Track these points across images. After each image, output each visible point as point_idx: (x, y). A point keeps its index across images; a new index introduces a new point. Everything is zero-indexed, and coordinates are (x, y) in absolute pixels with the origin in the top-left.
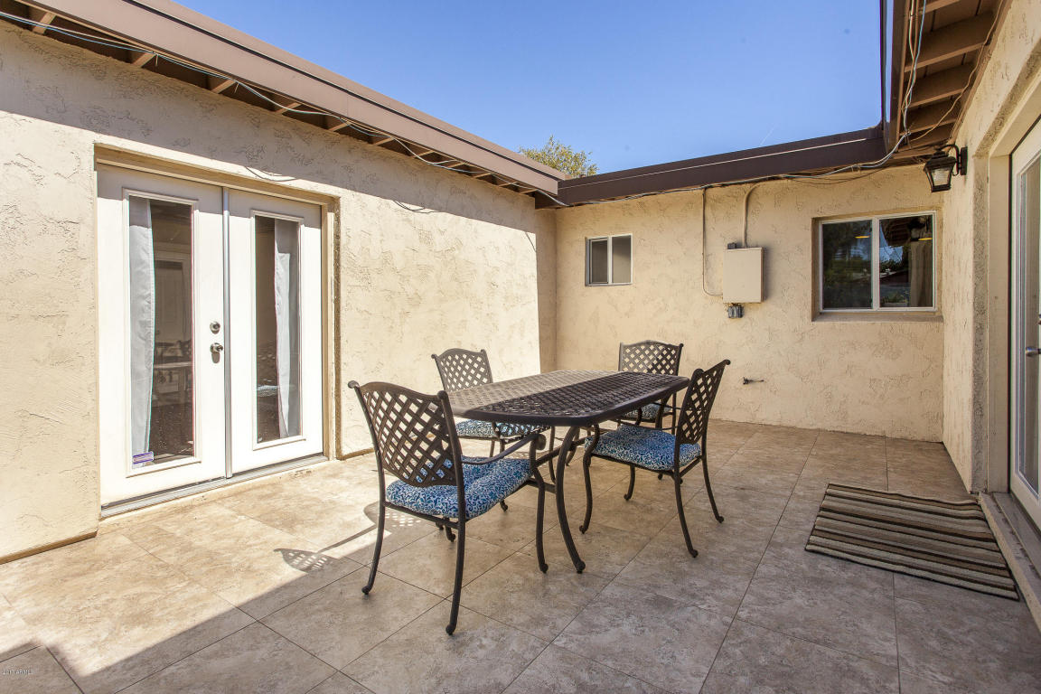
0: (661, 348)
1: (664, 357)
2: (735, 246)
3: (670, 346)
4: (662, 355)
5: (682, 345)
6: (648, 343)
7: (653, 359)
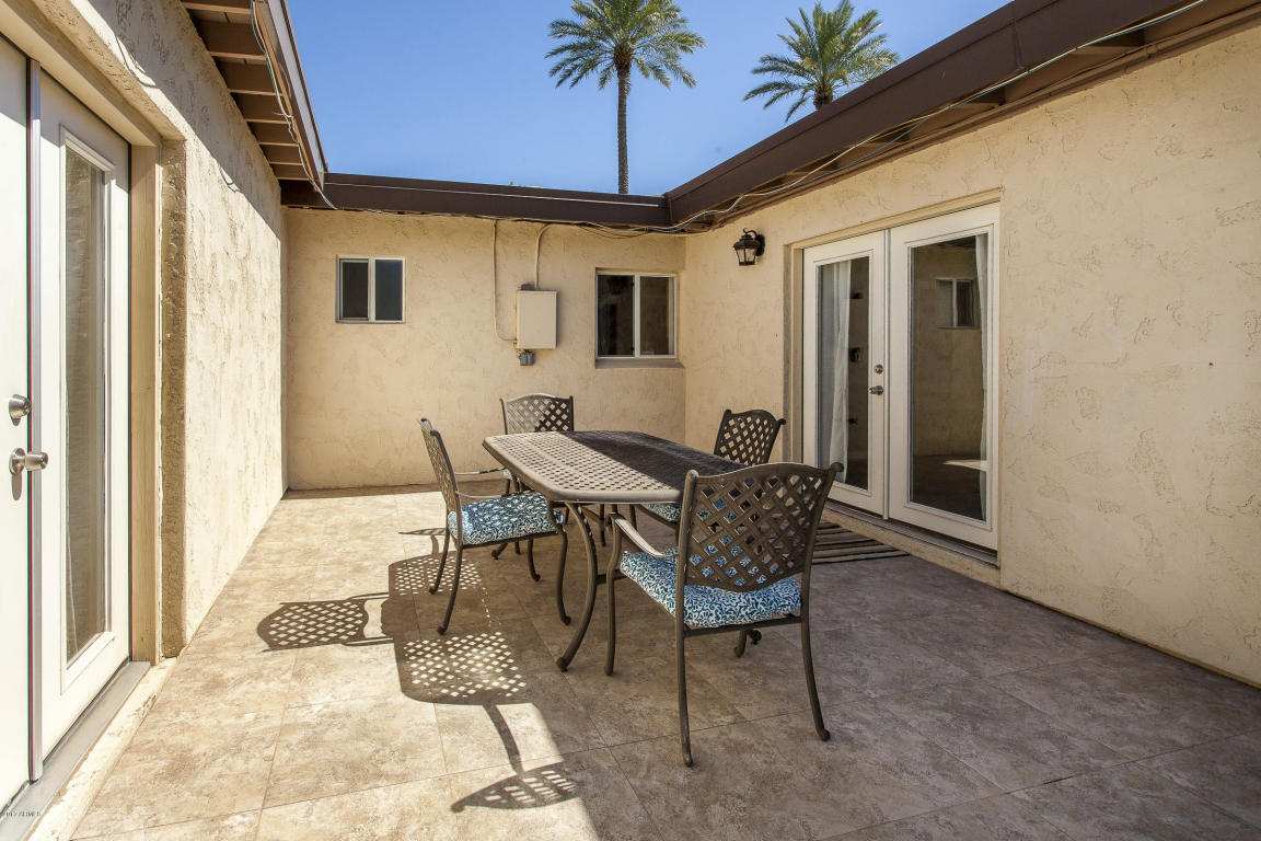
0: (547, 402)
1: (553, 412)
2: (527, 287)
3: (557, 399)
4: (550, 410)
5: (571, 398)
6: (532, 398)
7: (539, 416)
